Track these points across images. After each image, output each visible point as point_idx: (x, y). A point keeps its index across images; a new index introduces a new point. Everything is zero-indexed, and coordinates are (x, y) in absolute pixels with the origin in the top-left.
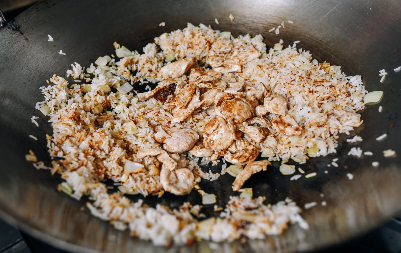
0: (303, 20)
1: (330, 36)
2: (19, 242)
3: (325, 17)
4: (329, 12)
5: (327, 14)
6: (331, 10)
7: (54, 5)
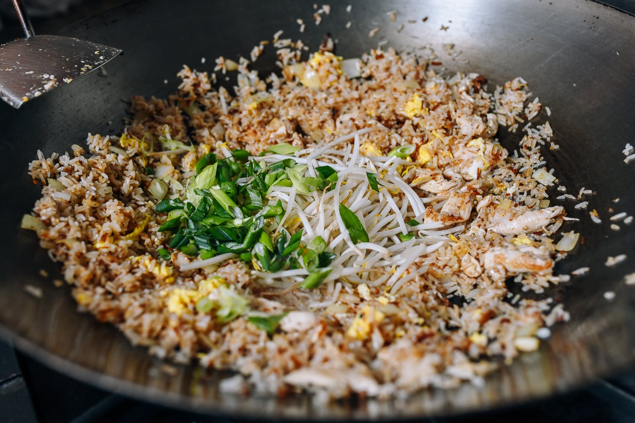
0: (506, 70)
1: (549, 96)
2: (13, 378)
3: (542, 65)
4: (549, 59)
5: (546, 61)
6: (553, 56)
7: (115, 21)
